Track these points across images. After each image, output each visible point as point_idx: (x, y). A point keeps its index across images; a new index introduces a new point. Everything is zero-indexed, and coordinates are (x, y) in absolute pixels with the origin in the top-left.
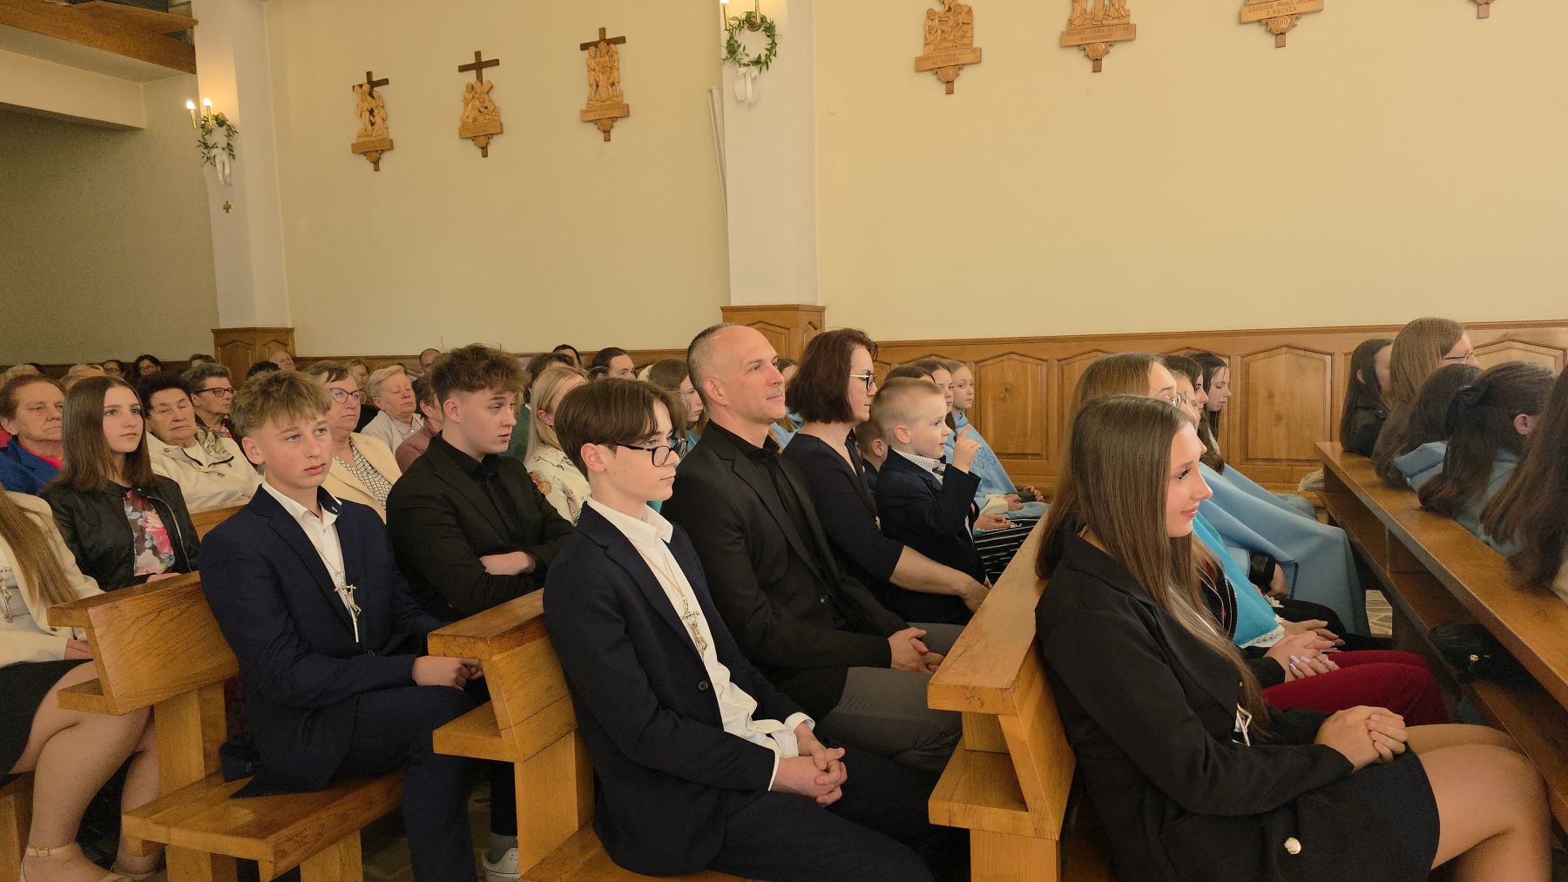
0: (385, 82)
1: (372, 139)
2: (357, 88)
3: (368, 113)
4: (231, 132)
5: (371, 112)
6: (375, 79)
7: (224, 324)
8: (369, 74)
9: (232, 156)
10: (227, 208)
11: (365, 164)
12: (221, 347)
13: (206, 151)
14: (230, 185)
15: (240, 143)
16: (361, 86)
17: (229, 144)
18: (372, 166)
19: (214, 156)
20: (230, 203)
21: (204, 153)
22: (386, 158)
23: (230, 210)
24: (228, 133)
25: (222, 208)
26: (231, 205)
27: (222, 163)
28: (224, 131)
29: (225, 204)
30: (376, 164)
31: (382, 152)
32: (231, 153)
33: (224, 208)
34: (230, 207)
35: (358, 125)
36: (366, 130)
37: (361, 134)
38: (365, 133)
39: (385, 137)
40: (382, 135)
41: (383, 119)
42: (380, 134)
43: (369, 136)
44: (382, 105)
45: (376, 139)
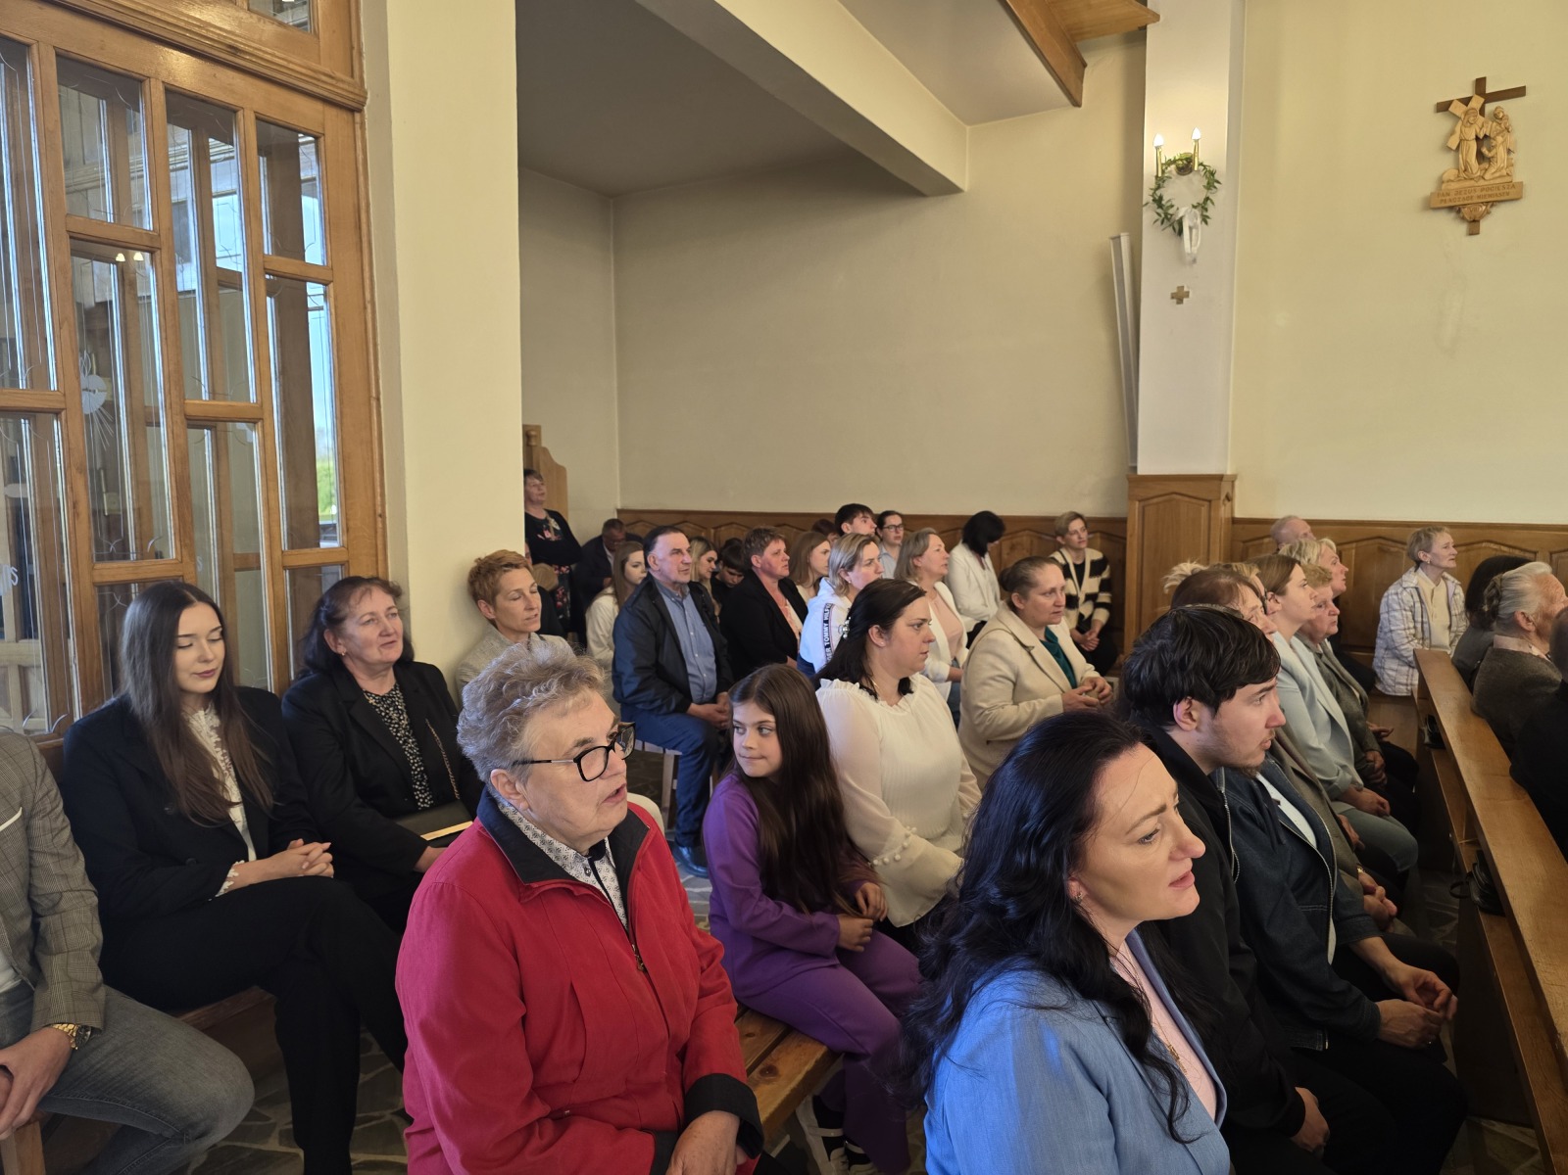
0: (1519, 92)
1: (1482, 183)
2: (1458, 109)
3: (1474, 146)
4: (1212, 180)
5: (1482, 141)
6: (1489, 89)
7: (1144, 468)
8: (1480, 83)
9: (1205, 219)
10: (1179, 297)
11: (1451, 228)
12: (1139, 501)
13: (1160, 211)
14: (1194, 261)
15: (1220, 196)
16: (1466, 101)
17: (1207, 199)
18: (1463, 228)
19: (1181, 218)
20: (1186, 289)
21: (1159, 214)
22: (1500, 212)
23: (1185, 300)
24: (1208, 183)
25: (1170, 296)
26: (1188, 292)
27: (1191, 229)
28: (1196, 180)
29: (1175, 291)
30: (1473, 226)
31: (1493, 204)
32: (1205, 213)
33: (1173, 298)
34: (1187, 295)
35: (1445, 165)
36: (1465, 170)
37: (1452, 178)
38: (1463, 175)
39: (1508, 179)
40: (1500, 177)
41: (1509, 151)
42: (1497, 175)
43: (1472, 179)
44: (1507, 129)
45: (1486, 183)
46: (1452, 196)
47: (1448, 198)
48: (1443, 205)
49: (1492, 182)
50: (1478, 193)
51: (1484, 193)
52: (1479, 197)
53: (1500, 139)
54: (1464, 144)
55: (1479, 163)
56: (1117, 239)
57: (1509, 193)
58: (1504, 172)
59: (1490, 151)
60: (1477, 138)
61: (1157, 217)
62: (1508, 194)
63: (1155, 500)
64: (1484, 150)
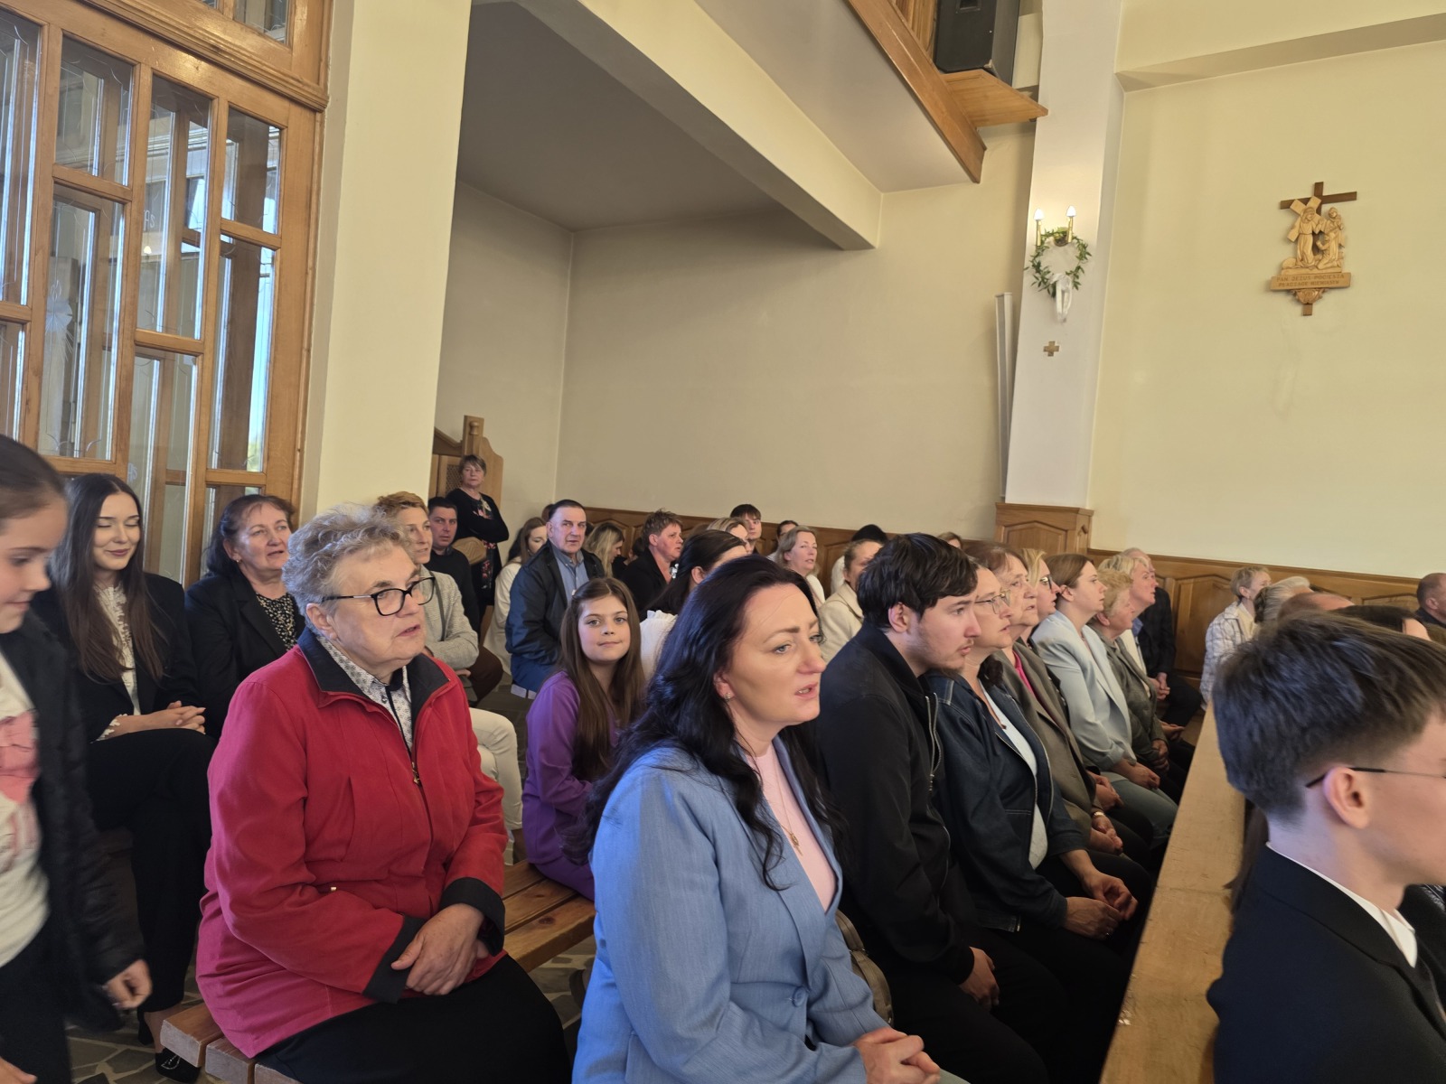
0: (1352, 196)
1: (1315, 271)
2: (1298, 207)
3: (1310, 239)
4: (1083, 252)
5: (1316, 235)
6: (1326, 193)
7: (1011, 498)
8: (1318, 187)
9: (1076, 285)
10: (1051, 350)
11: (1287, 308)
12: (1006, 527)
13: (1037, 275)
14: (1065, 320)
15: (1090, 266)
16: (1305, 201)
17: (1079, 268)
18: (1299, 309)
19: (1055, 283)
20: (1056, 344)
21: (1037, 278)
22: (1331, 299)
23: (1055, 353)
24: (1081, 255)
25: (1042, 349)
26: (1058, 347)
27: (1063, 292)
28: (1071, 251)
29: (1047, 345)
30: (1307, 308)
31: (1324, 290)
32: (1076, 280)
33: (1045, 351)
34: (1057, 349)
35: (1285, 254)
36: (1302, 260)
37: (1291, 266)
38: (1300, 264)
39: (1337, 270)
40: (1332, 267)
41: (1340, 246)
42: (1329, 265)
43: (1307, 268)
44: (1339, 227)
45: (1319, 272)
46: (1290, 281)
47: (1286, 282)
48: (1281, 288)
49: (1324, 271)
50: (1313, 280)
51: (1317, 280)
52: (1312, 283)
53: (1332, 235)
54: (1302, 238)
55: (1314, 254)
56: (1001, 297)
57: (1340, 282)
58: (1335, 264)
59: (1323, 244)
60: (1313, 233)
61: (1035, 280)
62: (1337, 282)
63: (1019, 527)
64: (1319, 243)
